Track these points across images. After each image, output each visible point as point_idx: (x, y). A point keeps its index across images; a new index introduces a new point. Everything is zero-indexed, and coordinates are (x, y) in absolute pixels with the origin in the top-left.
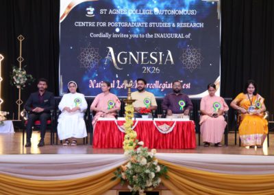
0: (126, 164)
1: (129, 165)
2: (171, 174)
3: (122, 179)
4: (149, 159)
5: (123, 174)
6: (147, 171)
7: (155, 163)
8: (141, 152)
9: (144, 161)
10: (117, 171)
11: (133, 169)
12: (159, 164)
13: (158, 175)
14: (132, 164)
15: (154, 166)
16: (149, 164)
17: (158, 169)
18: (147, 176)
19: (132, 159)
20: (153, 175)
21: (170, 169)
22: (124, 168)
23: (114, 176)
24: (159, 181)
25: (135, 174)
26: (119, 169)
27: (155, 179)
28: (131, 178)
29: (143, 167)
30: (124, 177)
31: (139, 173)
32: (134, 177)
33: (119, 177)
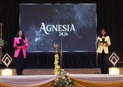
0: (56, 79)
1: (58, 79)
2: (75, 83)
3: (55, 85)
4: (66, 77)
5: (55, 83)
6: (66, 82)
7: (69, 78)
8: (63, 74)
9: (64, 78)
10: (52, 82)
11: (59, 81)
12: (70, 79)
13: (70, 83)
14: (59, 79)
15: (68, 80)
16: (66, 79)
17: (70, 81)
18: (65, 84)
19: (59, 77)
20: (68, 83)
21: (75, 81)
22: (56, 80)
23: (51, 84)
24: (71, 86)
25: (60, 83)
26: (53, 81)
27: (69, 85)
28: (59, 85)
29: (64, 80)
30: (56, 84)
31: (62, 83)
32: (60, 84)
33: (53, 85)
